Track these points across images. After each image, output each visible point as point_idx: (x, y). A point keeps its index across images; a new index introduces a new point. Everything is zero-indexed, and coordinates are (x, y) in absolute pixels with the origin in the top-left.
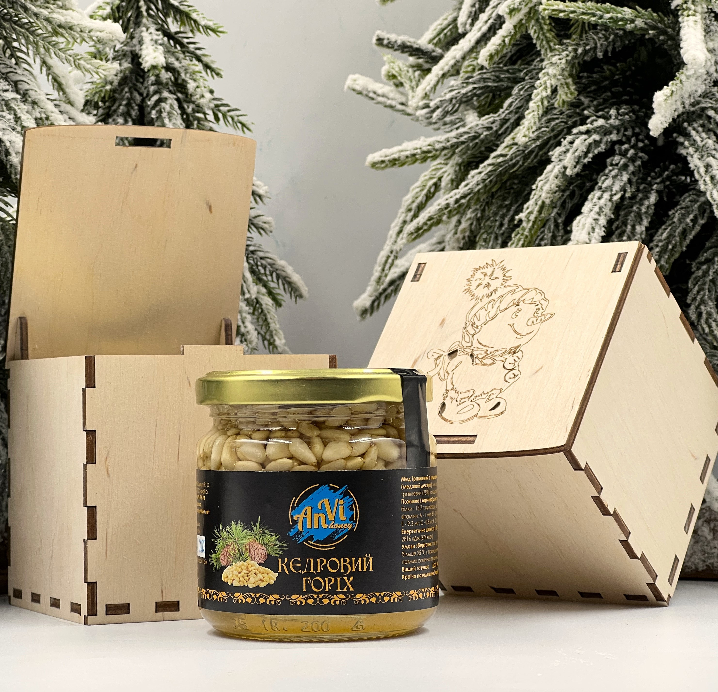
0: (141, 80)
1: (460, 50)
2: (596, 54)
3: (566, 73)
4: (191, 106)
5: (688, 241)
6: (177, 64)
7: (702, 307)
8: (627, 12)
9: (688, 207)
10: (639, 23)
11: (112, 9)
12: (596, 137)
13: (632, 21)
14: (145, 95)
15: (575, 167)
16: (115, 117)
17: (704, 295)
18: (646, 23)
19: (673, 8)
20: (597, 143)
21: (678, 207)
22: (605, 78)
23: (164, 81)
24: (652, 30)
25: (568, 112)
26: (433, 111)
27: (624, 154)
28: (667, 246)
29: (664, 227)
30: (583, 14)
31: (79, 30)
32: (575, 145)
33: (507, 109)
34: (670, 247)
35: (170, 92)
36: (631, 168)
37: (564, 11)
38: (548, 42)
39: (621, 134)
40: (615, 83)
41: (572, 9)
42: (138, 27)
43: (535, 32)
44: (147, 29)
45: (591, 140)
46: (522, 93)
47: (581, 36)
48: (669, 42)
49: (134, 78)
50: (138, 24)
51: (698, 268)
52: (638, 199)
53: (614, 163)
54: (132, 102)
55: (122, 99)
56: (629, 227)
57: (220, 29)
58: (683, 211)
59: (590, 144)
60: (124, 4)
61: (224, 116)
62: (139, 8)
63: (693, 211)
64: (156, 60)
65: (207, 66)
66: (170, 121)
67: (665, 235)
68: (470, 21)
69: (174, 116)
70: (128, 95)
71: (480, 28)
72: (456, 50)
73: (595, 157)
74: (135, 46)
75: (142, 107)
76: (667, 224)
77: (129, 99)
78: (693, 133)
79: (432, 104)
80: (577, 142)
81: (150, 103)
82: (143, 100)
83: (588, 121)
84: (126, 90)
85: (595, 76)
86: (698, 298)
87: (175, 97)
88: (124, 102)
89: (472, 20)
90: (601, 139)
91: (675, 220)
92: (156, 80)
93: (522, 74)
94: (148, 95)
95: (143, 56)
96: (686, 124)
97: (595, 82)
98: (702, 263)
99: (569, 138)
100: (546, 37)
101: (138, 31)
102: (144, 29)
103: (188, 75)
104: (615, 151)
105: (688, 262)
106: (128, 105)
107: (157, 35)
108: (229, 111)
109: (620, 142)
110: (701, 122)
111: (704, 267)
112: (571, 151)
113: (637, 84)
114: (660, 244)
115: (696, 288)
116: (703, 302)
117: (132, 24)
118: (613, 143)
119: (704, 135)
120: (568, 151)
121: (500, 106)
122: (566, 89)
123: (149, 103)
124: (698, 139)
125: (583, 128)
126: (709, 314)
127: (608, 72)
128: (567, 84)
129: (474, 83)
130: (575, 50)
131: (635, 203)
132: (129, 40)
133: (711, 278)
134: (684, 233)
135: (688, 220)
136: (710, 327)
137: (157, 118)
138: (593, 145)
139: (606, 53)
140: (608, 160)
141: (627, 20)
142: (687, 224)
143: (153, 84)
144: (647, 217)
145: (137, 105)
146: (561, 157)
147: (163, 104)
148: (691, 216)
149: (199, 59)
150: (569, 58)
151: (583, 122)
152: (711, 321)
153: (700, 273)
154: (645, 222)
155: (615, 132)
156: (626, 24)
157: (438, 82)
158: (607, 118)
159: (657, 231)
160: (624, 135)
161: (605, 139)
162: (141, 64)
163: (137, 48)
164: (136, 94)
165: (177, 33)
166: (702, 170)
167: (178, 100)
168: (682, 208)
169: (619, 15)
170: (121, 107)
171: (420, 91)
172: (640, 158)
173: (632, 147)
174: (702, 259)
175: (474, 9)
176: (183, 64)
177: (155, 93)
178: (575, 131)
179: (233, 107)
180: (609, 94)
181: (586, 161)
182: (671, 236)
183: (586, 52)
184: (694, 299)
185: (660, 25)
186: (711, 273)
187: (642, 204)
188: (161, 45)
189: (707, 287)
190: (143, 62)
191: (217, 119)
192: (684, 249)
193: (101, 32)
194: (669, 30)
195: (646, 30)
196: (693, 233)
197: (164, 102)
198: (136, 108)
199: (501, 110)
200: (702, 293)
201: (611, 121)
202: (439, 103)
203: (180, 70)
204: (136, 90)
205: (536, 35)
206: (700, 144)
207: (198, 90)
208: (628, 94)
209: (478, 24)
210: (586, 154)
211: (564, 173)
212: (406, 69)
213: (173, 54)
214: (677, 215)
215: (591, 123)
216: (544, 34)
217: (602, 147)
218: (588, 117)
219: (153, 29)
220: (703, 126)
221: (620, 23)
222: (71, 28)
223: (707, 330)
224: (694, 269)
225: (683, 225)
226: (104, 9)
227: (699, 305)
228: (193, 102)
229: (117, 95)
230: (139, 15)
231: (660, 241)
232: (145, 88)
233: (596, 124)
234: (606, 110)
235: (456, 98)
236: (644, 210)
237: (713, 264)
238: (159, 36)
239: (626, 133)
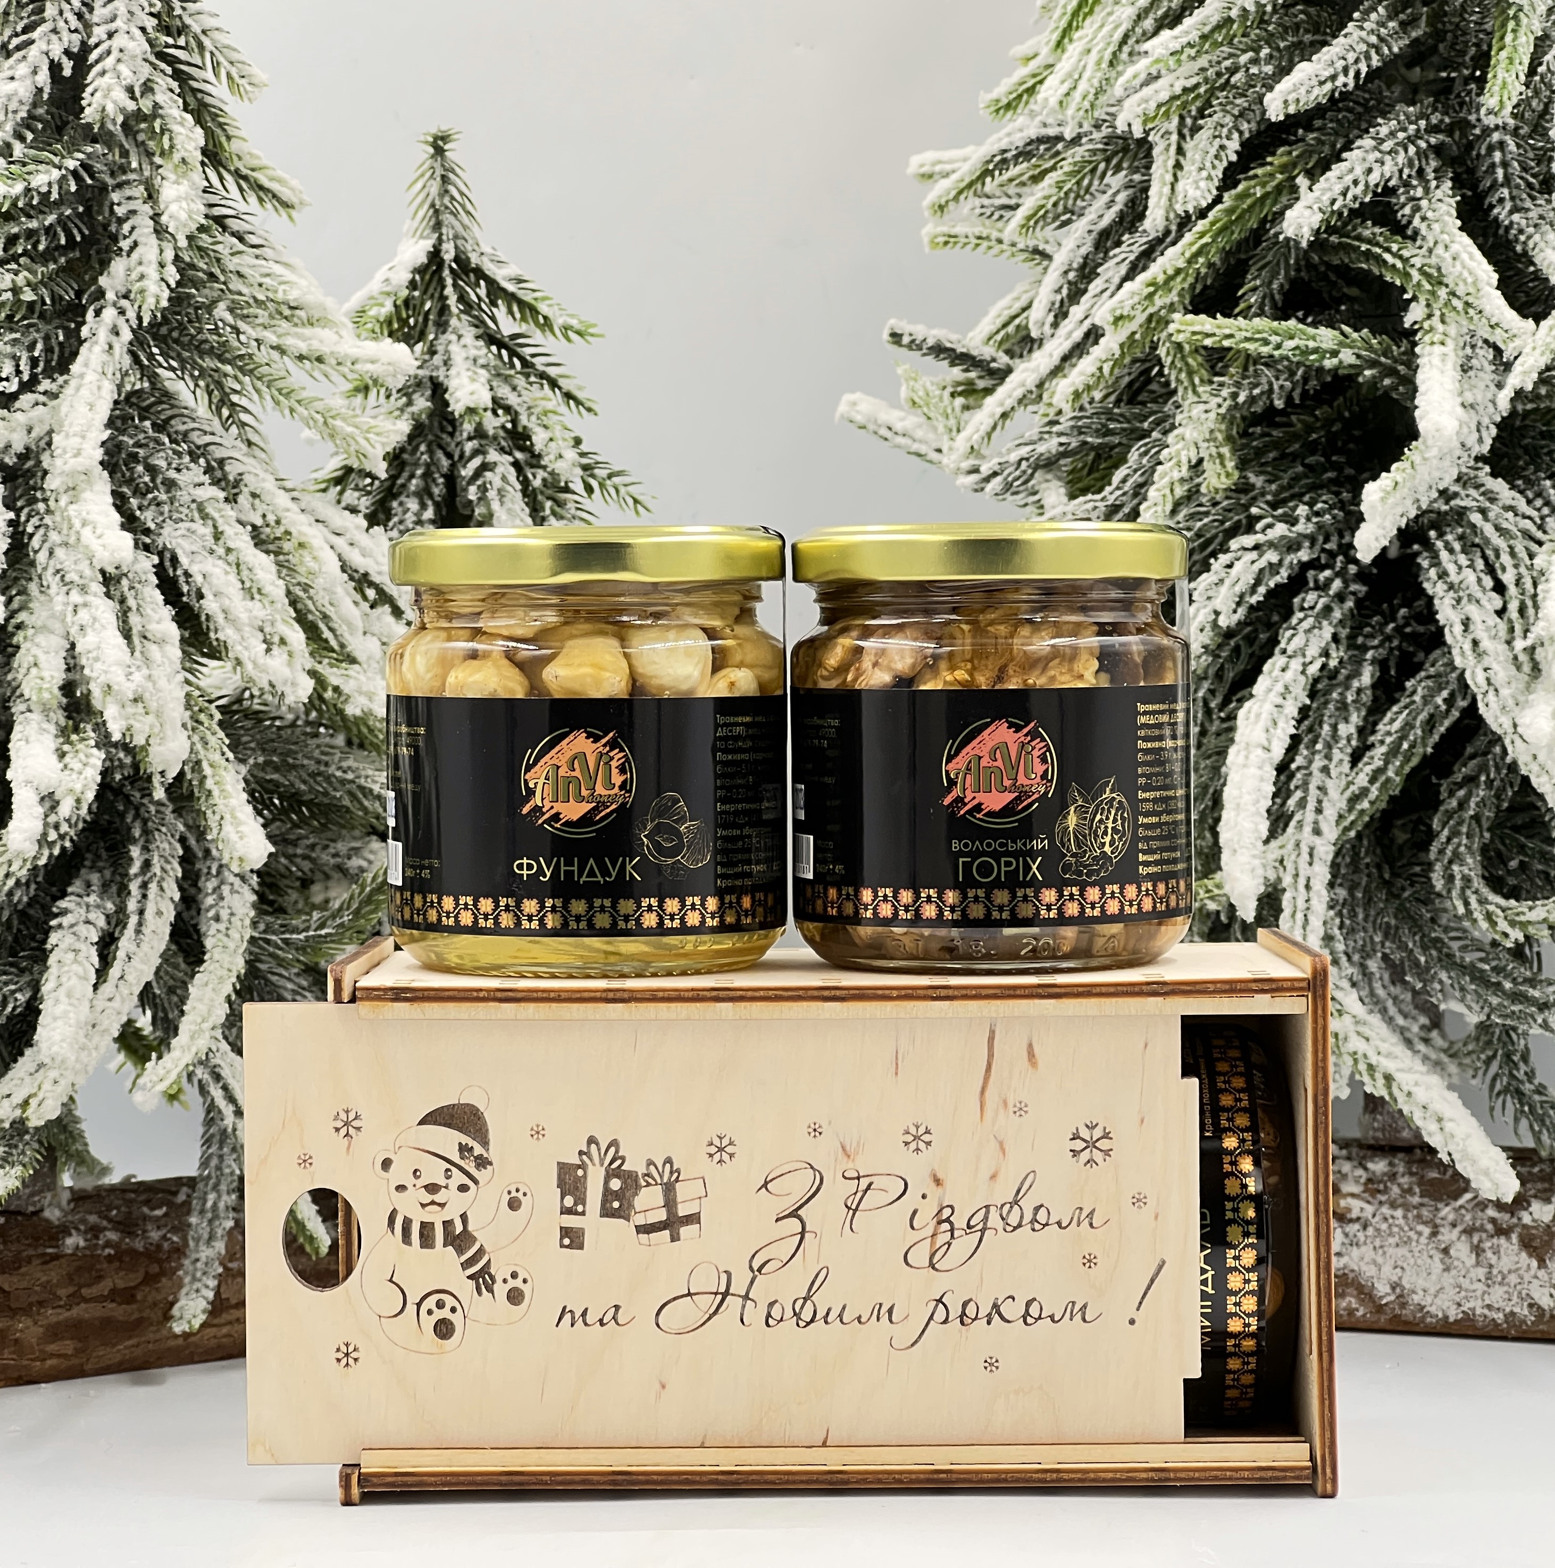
0: (450, 429)
1: (1033, 371)
2: (1272, 402)
3: (1220, 437)
4: (541, 474)
5: (1436, 737)
6: (512, 399)
7: (1455, 868)
8: (1326, 337)
9: (1438, 675)
10: (1348, 357)
11: (395, 306)
12: (1272, 556)
13: (1334, 354)
14: (456, 458)
15: (1235, 612)
16: (403, 498)
17: (1459, 845)
18: (1358, 356)
19: (1407, 325)
20: (1273, 568)
21: (1423, 674)
22: (1295, 437)
23: (491, 432)
24: (1370, 368)
25: (1225, 503)
26: (987, 479)
27: (1322, 588)
28: (1401, 745)
29: (1395, 709)
30: (1247, 339)
31: (334, 362)
32: (1234, 571)
33: (1118, 488)
34: (1405, 746)
35: (502, 450)
36: (1337, 614)
37: (1214, 335)
38: (1190, 374)
39: (1317, 548)
40: (1312, 448)
41: (1227, 331)
42: (444, 332)
43: (1168, 353)
44: (460, 337)
45: (1262, 563)
46: (1145, 461)
47: (1246, 369)
48: (1401, 388)
49: (436, 424)
50: (442, 326)
51: (1451, 794)
52: (1341, 677)
53: (1306, 605)
54: (433, 468)
55: (416, 464)
56: (1326, 728)
57: (591, 330)
58: (1430, 683)
59: (1261, 571)
60: (416, 293)
61: (602, 485)
62: (443, 298)
63: (1448, 683)
64: (475, 397)
65: (568, 396)
66: (502, 503)
67: (1397, 725)
68: (1051, 318)
69: (509, 496)
70: (425, 457)
71: (1070, 334)
72: (1026, 370)
73: (1270, 594)
74: (437, 368)
75: (451, 479)
76: (1402, 704)
77: (428, 465)
78: (1444, 555)
79: (985, 469)
80: (1238, 566)
81: (467, 472)
82: (453, 466)
83: (1259, 526)
84: (423, 448)
85: (1275, 433)
86: (1449, 852)
87: (511, 459)
88: (419, 472)
89: (1056, 316)
90: (1281, 561)
91: (1417, 698)
92: (476, 430)
93: (1146, 425)
94: (462, 456)
95: (450, 390)
96: (1432, 534)
97: (1276, 445)
98: (1460, 786)
99: (1224, 558)
100: (1187, 364)
101: (443, 339)
102: (454, 338)
103: (533, 418)
104: (1307, 583)
105: (1434, 780)
106: (427, 475)
107: (477, 348)
108: (610, 476)
109: (1314, 564)
110: (1460, 530)
111: (1461, 793)
112: (1227, 582)
113: (1351, 446)
114: (1389, 740)
115: (1446, 832)
116: (1456, 857)
117: (431, 327)
118: (1305, 567)
119: (1463, 560)
120: (1222, 581)
121: (1106, 479)
122: (1218, 466)
123: (463, 473)
124: (1451, 568)
125: (1248, 540)
126: (1467, 880)
127: (1299, 426)
128: (1220, 456)
129: (1060, 434)
130: (1234, 396)
131: (1338, 685)
132: (427, 357)
133: (1472, 813)
134: (1430, 724)
135: (1439, 701)
136: (1467, 904)
137: (480, 499)
138: (1267, 571)
139: (1289, 400)
140: (1296, 601)
141: (1325, 351)
142: (1438, 707)
143: (470, 439)
144: (1358, 710)
145: (443, 476)
146: (1210, 593)
147: (488, 475)
148: (1445, 694)
149: (553, 384)
150: (1223, 411)
151: (1250, 530)
152: (1468, 892)
153: (1454, 803)
154: (1356, 718)
155: (1307, 544)
156: (1324, 357)
157: (994, 428)
158: (1292, 521)
159: (1384, 714)
160: (1323, 550)
161: (1288, 559)
162: (447, 404)
163: (441, 374)
164: (440, 454)
165: (514, 337)
166: (1458, 628)
167: (516, 464)
168: (1428, 677)
169: (1311, 344)
170: (414, 481)
171: (962, 442)
172: (1354, 593)
173: (1337, 575)
174: (1458, 777)
175: (1059, 297)
176: (524, 398)
177: (476, 453)
178: (1234, 544)
179: (616, 468)
180: (1300, 469)
181: (1254, 600)
182: (1408, 726)
183: (1252, 400)
184: (1441, 852)
185: (1383, 359)
186: (1472, 805)
187: (1347, 688)
188: (483, 366)
189: (1464, 829)
190: (451, 402)
191: (589, 489)
192: (1429, 750)
193: (373, 362)
194: (1401, 368)
195: (1359, 369)
196: (1447, 723)
197: (491, 470)
198: (441, 480)
199: (1108, 489)
200: (1456, 840)
201: (1300, 527)
202: (997, 468)
203: (518, 409)
204: (441, 447)
205: (1170, 359)
206: (1454, 577)
207: (552, 444)
208: (1335, 466)
209: (1067, 325)
210: (1253, 590)
211: (1215, 621)
212: (938, 392)
213: (507, 379)
214: (1419, 689)
215: (1263, 531)
216: (1183, 358)
217: (1283, 576)
218: (1259, 518)
219: (469, 334)
220: (1461, 538)
221: (1312, 357)
222: (320, 360)
223: (1461, 910)
224: (1444, 795)
225: (1429, 709)
226: (382, 305)
227: (1451, 862)
228: (544, 468)
229: (405, 456)
230: (444, 310)
231: (1389, 733)
232: (458, 444)
233: (1273, 534)
234: (1291, 504)
235: (1027, 459)
236: (1350, 698)
237: (1478, 786)
238: (480, 350)
239: (1327, 546)
